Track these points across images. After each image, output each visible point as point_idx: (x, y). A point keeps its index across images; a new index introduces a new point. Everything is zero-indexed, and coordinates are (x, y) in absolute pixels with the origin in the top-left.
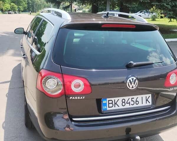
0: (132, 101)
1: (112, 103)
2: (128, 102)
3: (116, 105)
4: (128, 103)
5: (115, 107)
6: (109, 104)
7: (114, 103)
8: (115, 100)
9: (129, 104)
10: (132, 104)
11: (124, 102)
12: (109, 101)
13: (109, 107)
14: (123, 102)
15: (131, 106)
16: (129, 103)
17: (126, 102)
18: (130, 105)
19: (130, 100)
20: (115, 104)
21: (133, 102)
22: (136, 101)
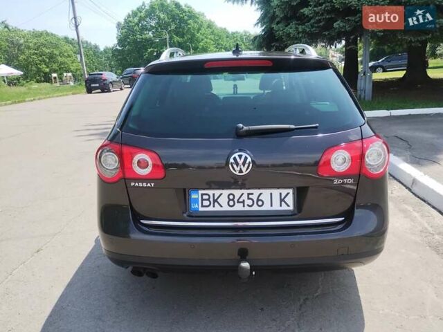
0: (249, 198)
1: (208, 200)
2: (241, 200)
3: (216, 203)
4: (241, 202)
5: (214, 206)
6: (203, 200)
7: (211, 200)
8: (214, 194)
9: (242, 204)
10: (248, 205)
11: (233, 200)
12: (202, 195)
13: (202, 206)
14: (230, 200)
15: (247, 208)
16: (243, 202)
17: (236, 200)
18: (244, 206)
19: (245, 197)
20: (215, 201)
21: (251, 201)
22: (258, 200)
